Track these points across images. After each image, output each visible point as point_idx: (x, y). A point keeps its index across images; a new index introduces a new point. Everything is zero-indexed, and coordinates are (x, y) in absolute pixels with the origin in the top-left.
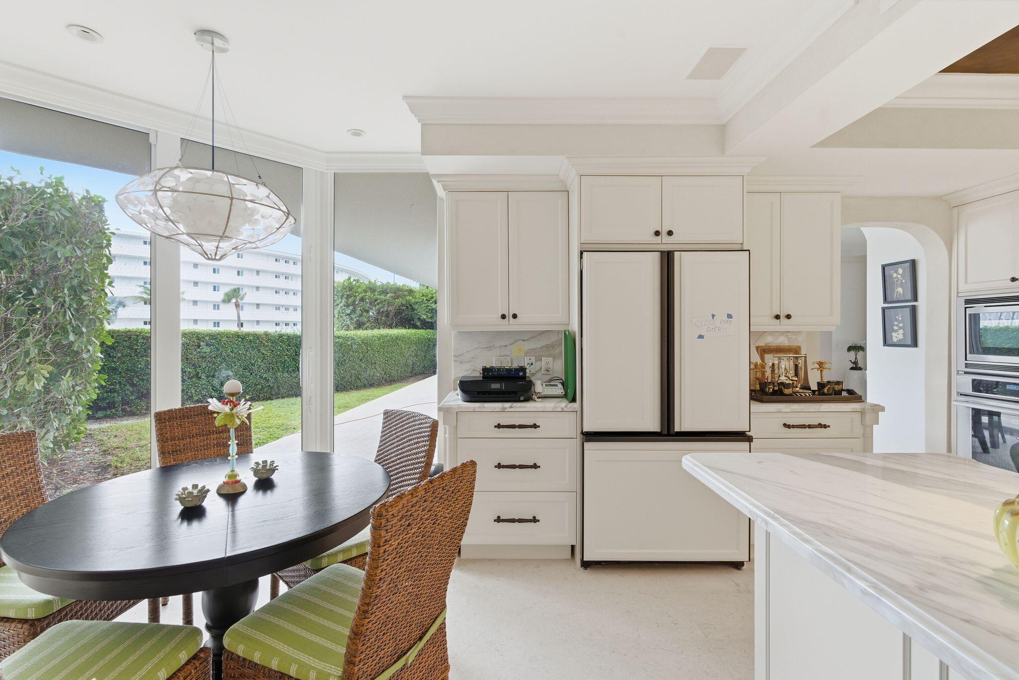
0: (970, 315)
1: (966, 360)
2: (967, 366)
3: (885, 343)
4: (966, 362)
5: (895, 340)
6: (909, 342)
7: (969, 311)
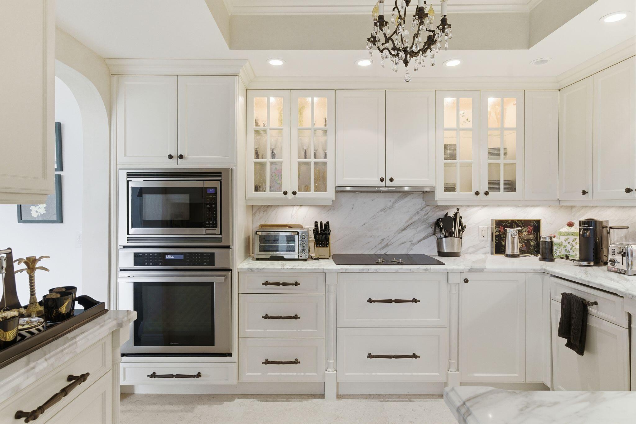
0: (132, 188)
1: (128, 234)
2: (129, 240)
3: (20, 219)
4: (129, 236)
5: (34, 215)
6: (55, 218)
7: (131, 185)
